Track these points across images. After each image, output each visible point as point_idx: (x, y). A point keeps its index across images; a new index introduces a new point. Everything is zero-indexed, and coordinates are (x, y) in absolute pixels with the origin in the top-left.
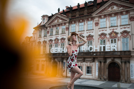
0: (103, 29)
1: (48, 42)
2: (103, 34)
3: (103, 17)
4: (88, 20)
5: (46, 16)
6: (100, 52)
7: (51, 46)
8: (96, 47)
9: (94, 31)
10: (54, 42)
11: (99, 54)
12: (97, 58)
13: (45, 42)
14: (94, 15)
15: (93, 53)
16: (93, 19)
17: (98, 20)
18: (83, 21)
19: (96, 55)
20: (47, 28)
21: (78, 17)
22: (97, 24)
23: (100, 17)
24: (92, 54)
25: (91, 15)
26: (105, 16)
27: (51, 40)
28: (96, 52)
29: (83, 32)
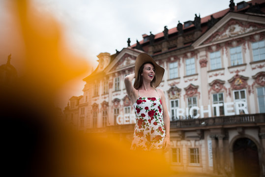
0: (217, 72)
1: (110, 104)
2: (216, 82)
3: (214, 48)
4: (185, 56)
5: (107, 54)
6: (214, 119)
7: (117, 111)
8: (206, 108)
9: (199, 77)
10: (122, 103)
11: (211, 122)
12: (208, 130)
13: (105, 104)
14: (196, 46)
15: (200, 120)
16: (194, 53)
17: (206, 56)
18: (177, 59)
19: (207, 125)
20: (108, 77)
21: (165, 53)
22: (204, 63)
23: (209, 49)
24: (197, 122)
25: (190, 47)
26: (219, 46)
27: (117, 101)
28: (206, 119)
29: (177, 81)
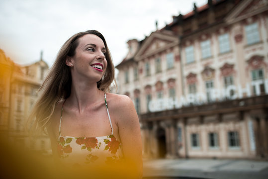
1: (143, 91)
3: (250, 20)
4: (218, 33)
8: (244, 87)
10: (154, 89)
12: (248, 111)
22: (239, 38)
23: (244, 22)
24: (235, 103)
26: (255, 18)
27: (148, 87)
28: (245, 99)
29: (210, 60)
